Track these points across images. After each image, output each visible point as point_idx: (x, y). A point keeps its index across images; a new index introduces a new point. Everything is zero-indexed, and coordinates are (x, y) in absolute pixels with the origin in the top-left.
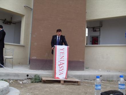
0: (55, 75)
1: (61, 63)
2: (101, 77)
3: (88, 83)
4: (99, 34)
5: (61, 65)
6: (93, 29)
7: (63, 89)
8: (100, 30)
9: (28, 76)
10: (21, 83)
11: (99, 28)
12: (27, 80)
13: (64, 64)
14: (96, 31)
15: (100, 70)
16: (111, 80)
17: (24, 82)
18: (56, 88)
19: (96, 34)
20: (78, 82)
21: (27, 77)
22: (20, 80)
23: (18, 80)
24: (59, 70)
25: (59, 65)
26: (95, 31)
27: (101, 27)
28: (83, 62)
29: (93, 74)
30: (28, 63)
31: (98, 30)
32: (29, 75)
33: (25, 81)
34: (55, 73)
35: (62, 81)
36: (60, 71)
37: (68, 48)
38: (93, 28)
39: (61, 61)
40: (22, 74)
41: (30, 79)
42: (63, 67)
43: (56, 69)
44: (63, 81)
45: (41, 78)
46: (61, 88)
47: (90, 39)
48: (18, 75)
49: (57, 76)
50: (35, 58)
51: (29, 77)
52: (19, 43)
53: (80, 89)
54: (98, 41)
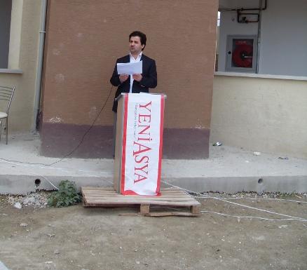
0: (123, 182)
1: (142, 148)
2: (261, 184)
3: (221, 207)
4: (255, 32)
5: (140, 152)
6: (239, 14)
7: (149, 235)
8: (259, 20)
9: (38, 182)
10: (18, 206)
11: (257, 12)
12: (37, 195)
13: (149, 149)
14: (247, 22)
15: (258, 153)
16: (291, 192)
17: (26, 200)
18: (127, 234)
19: (246, 31)
20: (191, 207)
21: (34, 188)
22: (14, 196)
23: (8, 195)
24: (135, 169)
25: (134, 153)
26: (245, 21)
27: (264, 9)
28: (206, 134)
29: (236, 175)
30: (34, 125)
31: (254, 18)
32: (41, 180)
33: (29, 200)
34: (123, 176)
35: (144, 205)
36: (139, 172)
37: (162, 100)
38: (239, 12)
39: (140, 142)
40: (21, 179)
41: (44, 191)
42: (145, 159)
43: (126, 167)
44: (147, 205)
45: (78, 192)
46: (143, 232)
47: (228, 46)
48: (8, 180)
49: (128, 185)
50: (59, 120)
51: (41, 187)
52: (6, 66)
53: (197, 236)
54: (251, 54)
